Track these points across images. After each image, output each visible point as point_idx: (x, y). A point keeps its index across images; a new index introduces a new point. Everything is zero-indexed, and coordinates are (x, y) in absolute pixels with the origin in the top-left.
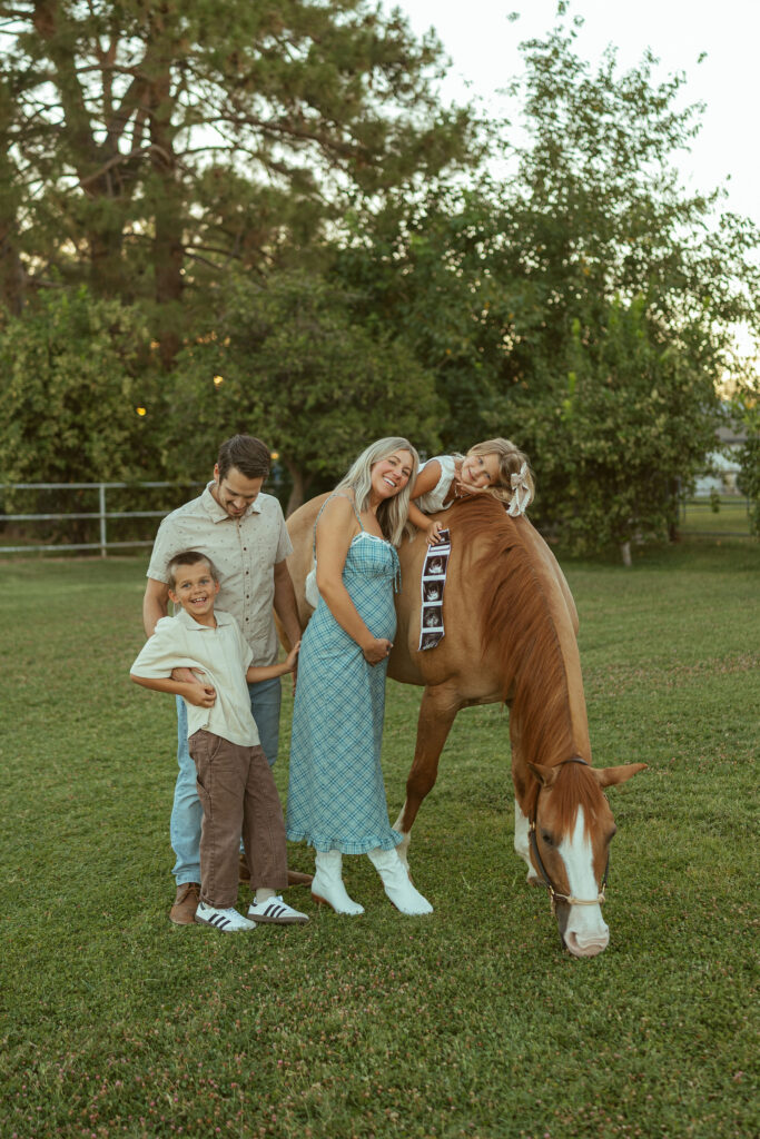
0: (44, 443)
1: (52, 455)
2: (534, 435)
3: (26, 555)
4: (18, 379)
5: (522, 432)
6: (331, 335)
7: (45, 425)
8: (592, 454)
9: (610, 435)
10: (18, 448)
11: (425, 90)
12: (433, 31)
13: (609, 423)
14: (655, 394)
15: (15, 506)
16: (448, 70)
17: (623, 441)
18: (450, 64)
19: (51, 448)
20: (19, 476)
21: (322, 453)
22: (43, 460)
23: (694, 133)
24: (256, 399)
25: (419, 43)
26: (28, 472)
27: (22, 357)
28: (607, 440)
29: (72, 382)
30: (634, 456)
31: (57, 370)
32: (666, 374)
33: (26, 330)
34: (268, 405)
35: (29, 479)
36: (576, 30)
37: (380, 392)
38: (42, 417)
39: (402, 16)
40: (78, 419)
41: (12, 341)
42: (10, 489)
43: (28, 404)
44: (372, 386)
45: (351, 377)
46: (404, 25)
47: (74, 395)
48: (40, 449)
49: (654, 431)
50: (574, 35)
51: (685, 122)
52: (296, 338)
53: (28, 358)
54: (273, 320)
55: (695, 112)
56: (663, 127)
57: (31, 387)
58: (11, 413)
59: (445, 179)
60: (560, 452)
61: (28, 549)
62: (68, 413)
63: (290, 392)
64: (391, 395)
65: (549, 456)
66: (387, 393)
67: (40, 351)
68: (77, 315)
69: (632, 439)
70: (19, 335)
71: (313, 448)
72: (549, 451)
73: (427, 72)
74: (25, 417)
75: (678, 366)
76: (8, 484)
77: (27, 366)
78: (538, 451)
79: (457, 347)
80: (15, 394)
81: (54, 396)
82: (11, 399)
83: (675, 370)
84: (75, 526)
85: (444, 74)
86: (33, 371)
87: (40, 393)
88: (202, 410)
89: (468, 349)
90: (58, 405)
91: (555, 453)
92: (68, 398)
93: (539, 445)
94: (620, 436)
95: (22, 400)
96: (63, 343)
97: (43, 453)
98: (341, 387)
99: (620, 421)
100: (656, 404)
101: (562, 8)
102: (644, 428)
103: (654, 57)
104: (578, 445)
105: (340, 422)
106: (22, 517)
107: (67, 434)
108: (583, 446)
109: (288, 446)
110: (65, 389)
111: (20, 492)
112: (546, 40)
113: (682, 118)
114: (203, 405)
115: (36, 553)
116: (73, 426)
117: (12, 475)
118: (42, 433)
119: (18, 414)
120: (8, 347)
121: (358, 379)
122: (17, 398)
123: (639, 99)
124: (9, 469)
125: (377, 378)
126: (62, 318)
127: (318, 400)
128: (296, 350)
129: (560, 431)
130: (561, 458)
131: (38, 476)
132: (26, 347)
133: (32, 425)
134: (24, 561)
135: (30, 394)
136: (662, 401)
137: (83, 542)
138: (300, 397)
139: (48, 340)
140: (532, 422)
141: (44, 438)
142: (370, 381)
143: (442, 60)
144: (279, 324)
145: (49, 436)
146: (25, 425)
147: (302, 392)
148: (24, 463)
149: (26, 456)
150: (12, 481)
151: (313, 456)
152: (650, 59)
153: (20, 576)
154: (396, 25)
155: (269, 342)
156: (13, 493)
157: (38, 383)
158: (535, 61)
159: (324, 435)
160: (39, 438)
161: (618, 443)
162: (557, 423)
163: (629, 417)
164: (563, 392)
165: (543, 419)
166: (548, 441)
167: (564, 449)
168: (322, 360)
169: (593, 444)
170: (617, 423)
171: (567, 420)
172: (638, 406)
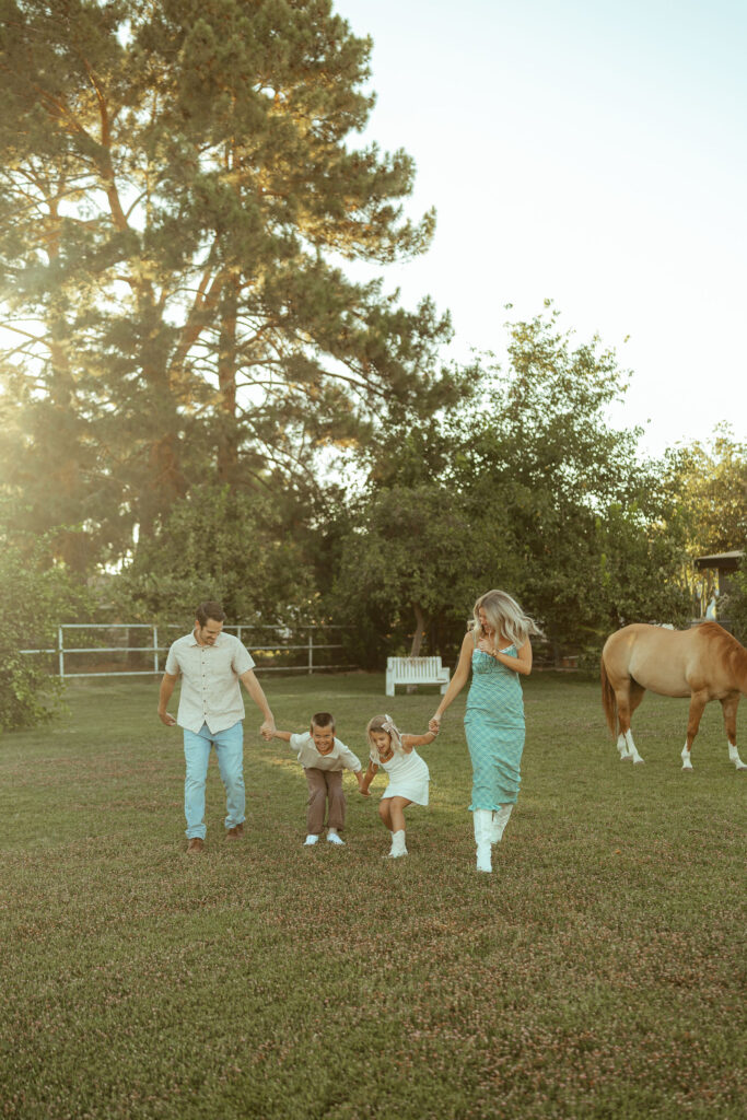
2: (576, 595)
4: (191, 549)
5: (565, 594)
9: (628, 596)
12: (448, 312)
13: (632, 588)
14: (661, 569)
16: (453, 339)
17: (642, 599)
18: (453, 335)
23: (624, 389)
24: (415, 567)
25: (438, 318)
28: (632, 600)
32: (665, 556)
34: (422, 571)
36: (555, 318)
39: (431, 301)
46: (432, 308)
50: (553, 321)
51: (617, 382)
55: (625, 376)
56: (601, 385)
60: (595, 606)
63: (435, 562)
69: (648, 599)
72: (587, 607)
73: (437, 339)
78: (580, 606)
85: (449, 341)
89: (511, 535)
91: (592, 607)
93: (580, 601)
94: (640, 596)
98: (471, 562)
99: (640, 587)
100: (662, 576)
101: (548, 303)
103: (598, 338)
104: (613, 603)
105: (472, 585)
108: (616, 603)
112: (530, 322)
123: (585, 363)
125: (488, 555)
127: (456, 570)
128: (448, 536)
129: (595, 592)
138: (444, 567)
143: (449, 331)
147: (444, 564)
152: (596, 339)
154: (426, 307)
155: (428, 530)
158: (515, 334)
159: (459, 594)
162: (592, 588)
163: (645, 584)
164: (594, 567)
165: (578, 585)
166: (586, 599)
167: (598, 605)
168: (461, 544)
169: (622, 602)
170: (637, 588)
171: (606, 587)
172: (650, 577)
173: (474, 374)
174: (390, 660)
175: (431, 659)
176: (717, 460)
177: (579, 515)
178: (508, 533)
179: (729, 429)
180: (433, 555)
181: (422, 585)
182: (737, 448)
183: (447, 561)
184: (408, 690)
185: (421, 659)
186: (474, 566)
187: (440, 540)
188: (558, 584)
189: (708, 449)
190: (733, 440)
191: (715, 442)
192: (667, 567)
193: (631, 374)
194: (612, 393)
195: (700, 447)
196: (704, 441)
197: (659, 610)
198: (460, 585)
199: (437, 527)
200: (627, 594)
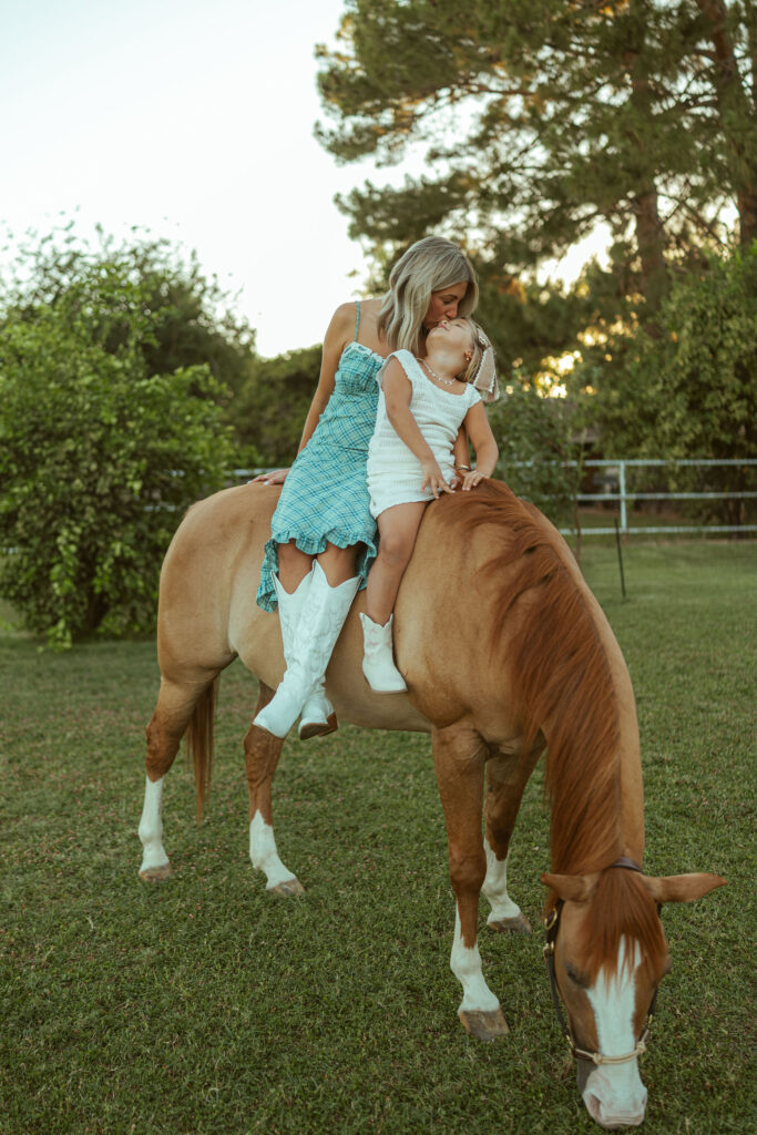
0: (708, 416)
1: (717, 429)
3: (690, 536)
7: (710, 396)
10: (683, 421)
15: (679, 485)
19: (716, 421)
20: (686, 451)
22: (707, 435)
26: (692, 447)
27: (689, 324)
29: (744, 346)
31: (728, 334)
33: (694, 294)
35: (692, 455)
38: (708, 388)
40: (747, 388)
41: (679, 306)
42: (674, 466)
43: (694, 375)
47: (745, 362)
48: (704, 423)
53: (694, 325)
57: (698, 355)
58: (676, 384)
61: (692, 529)
62: (738, 382)
67: (709, 314)
68: (750, 272)
70: (687, 299)
74: (689, 389)
76: (672, 460)
77: (694, 333)
80: (681, 363)
81: (722, 364)
82: (677, 369)
84: (731, 506)
86: (700, 339)
87: (707, 361)
90: (728, 374)
92: (738, 365)
95: (688, 370)
96: (734, 304)
97: (709, 426)
106: (685, 496)
107: (735, 406)
110: (736, 354)
111: (684, 469)
115: (699, 535)
116: (741, 397)
117: (676, 451)
118: (707, 404)
119: (683, 386)
120: (674, 314)
122: (683, 369)
124: (672, 444)
126: (734, 278)
131: (703, 451)
132: (694, 312)
133: (695, 398)
134: (687, 543)
135: (696, 363)
137: (739, 523)
139: (718, 302)
141: (710, 410)
145: (716, 408)
146: (688, 398)
148: (689, 438)
149: (693, 429)
150: (677, 458)
153: (688, 559)
156: (677, 470)
157: (705, 350)
160: (703, 411)
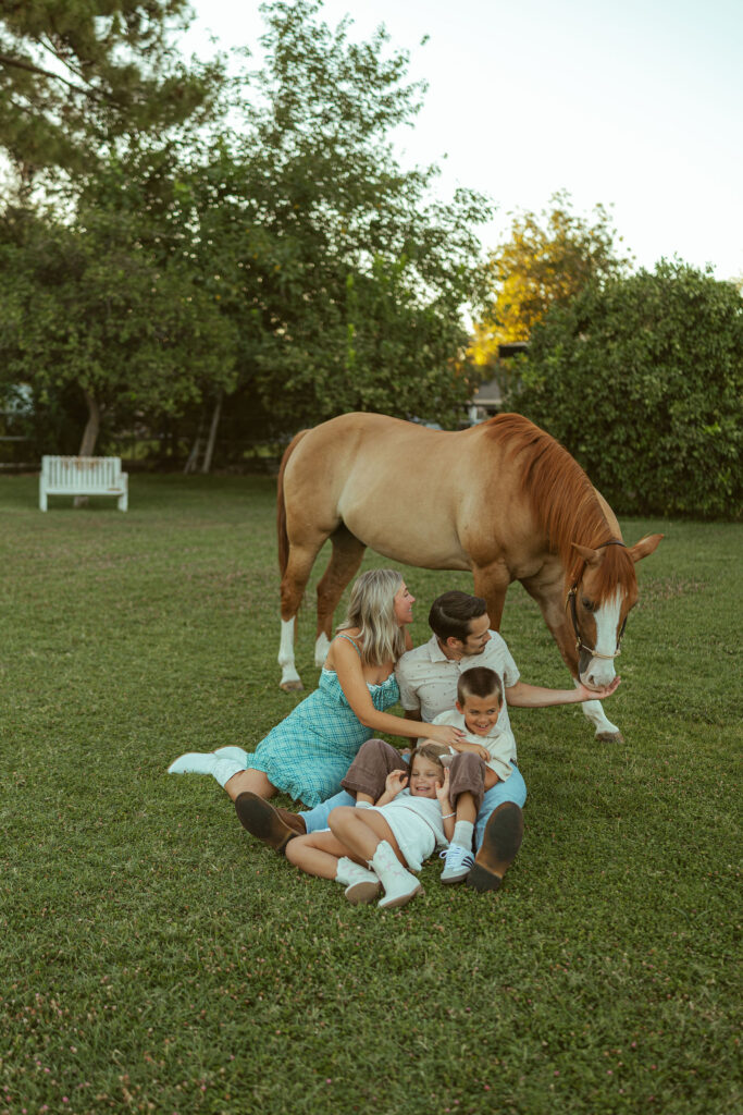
2: (313, 380)
5: (300, 377)
6: (143, 271)
8: (371, 400)
9: (384, 383)
11: (159, 40)
13: (385, 373)
14: (426, 348)
16: (192, 24)
17: (398, 389)
18: (193, 18)
21: (135, 385)
23: (416, 110)
24: (71, 329)
28: (384, 389)
30: (405, 405)
32: (434, 332)
34: (82, 335)
37: (186, 331)
44: (180, 324)
45: (162, 314)
49: (425, 382)
51: (407, 99)
52: (115, 272)
54: (90, 250)
55: (417, 91)
56: (387, 102)
59: (188, 130)
60: (337, 396)
63: (101, 322)
64: (197, 334)
65: (327, 400)
66: (193, 331)
69: (405, 389)
71: (123, 381)
72: (327, 396)
73: (170, 22)
75: (445, 325)
78: (318, 395)
79: (227, 292)
83: (442, 327)
85: (187, 27)
88: (21, 337)
89: (238, 295)
91: (333, 397)
93: (318, 389)
94: (396, 385)
98: (153, 323)
99: (396, 371)
100: (426, 358)
102: (417, 379)
103: (385, 34)
104: (358, 392)
105: (153, 358)
108: (363, 392)
109: (101, 378)
112: (291, 4)
113: (406, 95)
114: (21, 332)
121: (167, 317)
123: (366, 70)
125: (183, 316)
127: (131, 335)
128: (116, 284)
129: (337, 378)
130: (338, 403)
136: (431, 355)
138: (114, 330)
140: (311, 367)
142: (177, 319)
143: (187, 13)
144: (96, 256)
147: (116, 326)
151: (124, 388)
152: (383, 36)
155: (88, 274)
158: (275, 23)
159: (137, 370)
161: (392, 390)
162: (334, 370)
163: (403, 368)
164: (340, 341)
165: (318, 366)
166: (327, 387)
167: (340, 395)
168: (137, 296)
169: (370, 391)
170: (392, 373)
171: (350, 369)
172: (410, 359)
173: (214, 74)
174: (46, 460)
175: (105, 461)
176: (551, 237)
177: (341, 274)
178: (234, 291)
179: (569, 199)
180: (96, 312)
181: (81, 354)
182: (575, 223)
183: (119, 322)
184: (76, 502)
185: (90, 460)
186: (158, 330)
187: (105, 287)
188: (296, 365)
189: (543, 224)
190: (571, 213)
191: (550, 214)
192: (433, 346)
193: (424, 91)
194: (398, 115)
195: (534, 219)
196: (538, 213)
197: (421, 404)
198: (139, 357)
199: (101, 270)
200: (379, 380)
